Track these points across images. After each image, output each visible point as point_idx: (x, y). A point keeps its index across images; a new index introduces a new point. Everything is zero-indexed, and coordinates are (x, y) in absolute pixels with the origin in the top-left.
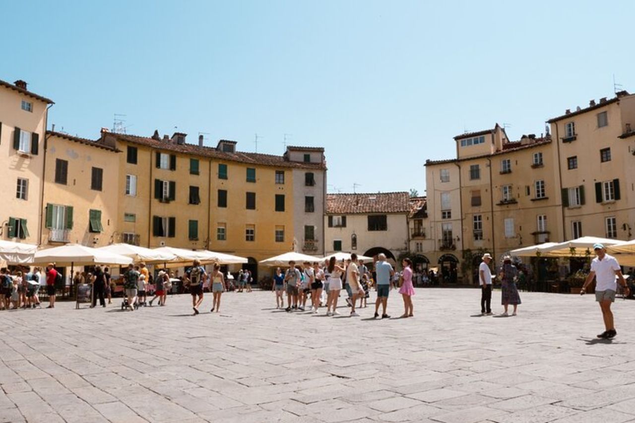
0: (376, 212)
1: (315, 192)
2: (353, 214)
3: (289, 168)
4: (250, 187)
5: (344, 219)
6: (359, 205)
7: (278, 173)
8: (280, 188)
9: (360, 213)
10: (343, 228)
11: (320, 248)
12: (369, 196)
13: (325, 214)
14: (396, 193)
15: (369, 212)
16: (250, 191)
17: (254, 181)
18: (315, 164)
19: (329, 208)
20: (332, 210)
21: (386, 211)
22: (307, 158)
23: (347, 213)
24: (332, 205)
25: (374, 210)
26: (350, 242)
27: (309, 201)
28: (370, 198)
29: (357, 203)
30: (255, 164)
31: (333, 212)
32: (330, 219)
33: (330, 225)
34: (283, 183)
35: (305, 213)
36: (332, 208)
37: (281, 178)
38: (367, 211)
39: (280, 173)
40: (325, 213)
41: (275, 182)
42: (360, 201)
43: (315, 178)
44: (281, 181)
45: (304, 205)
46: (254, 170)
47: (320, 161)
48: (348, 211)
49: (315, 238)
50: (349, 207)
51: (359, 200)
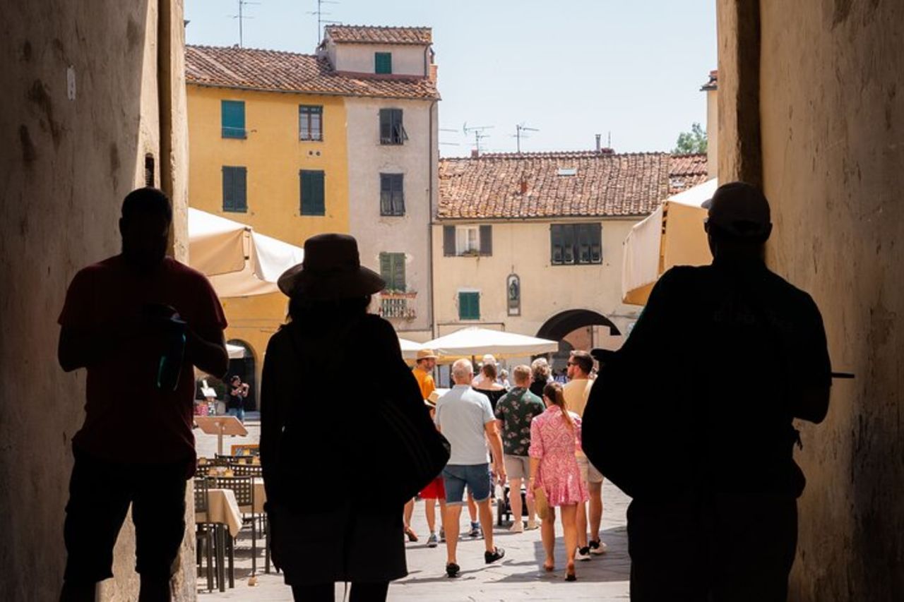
0: (571, 215)
1: (406, 160)
2: (510, 219)
3: (336, 97)
4: (234, 153)
5: (486, 233)
6: (529, 193)
7: (307, 110)
8: (311, 153)
9: (529, 217)
10: (483, 259)
11: (422, 313)
12: (559, 163)
13: (434, 220)
14: (633, 155)
15: (554, 216)
16: (235, 163)
17: (242, 136)
18: (406, 80)
19: (446, 203)
20: (452, 210)
21: (600, 211)
22: (383, 63)
23: (494, 217)
24: (455, 195)
25: (567, 209)
26: (503, 296)
27: (392, 185)
28: (561, 172)
29: (524, 188)
30: (244, 90)
31: (456, 215)
32: (450, 233)
33: (450, 250)
34: (321, 139)
35: (379, 218)
36: (455, 201)
37: (315, 123)
38: (549, 210)
39: (311, 111)
40: (435, 217)
41: (297, 138)
42: (531, 182)
43: (406, 124)
44: (315, 134)
45: (378, 198)
46: (242, 104)
47: (419, 72)
48: (498, 213)
49: (409, 288)
50: (500, 201)
51: (530, 176)
